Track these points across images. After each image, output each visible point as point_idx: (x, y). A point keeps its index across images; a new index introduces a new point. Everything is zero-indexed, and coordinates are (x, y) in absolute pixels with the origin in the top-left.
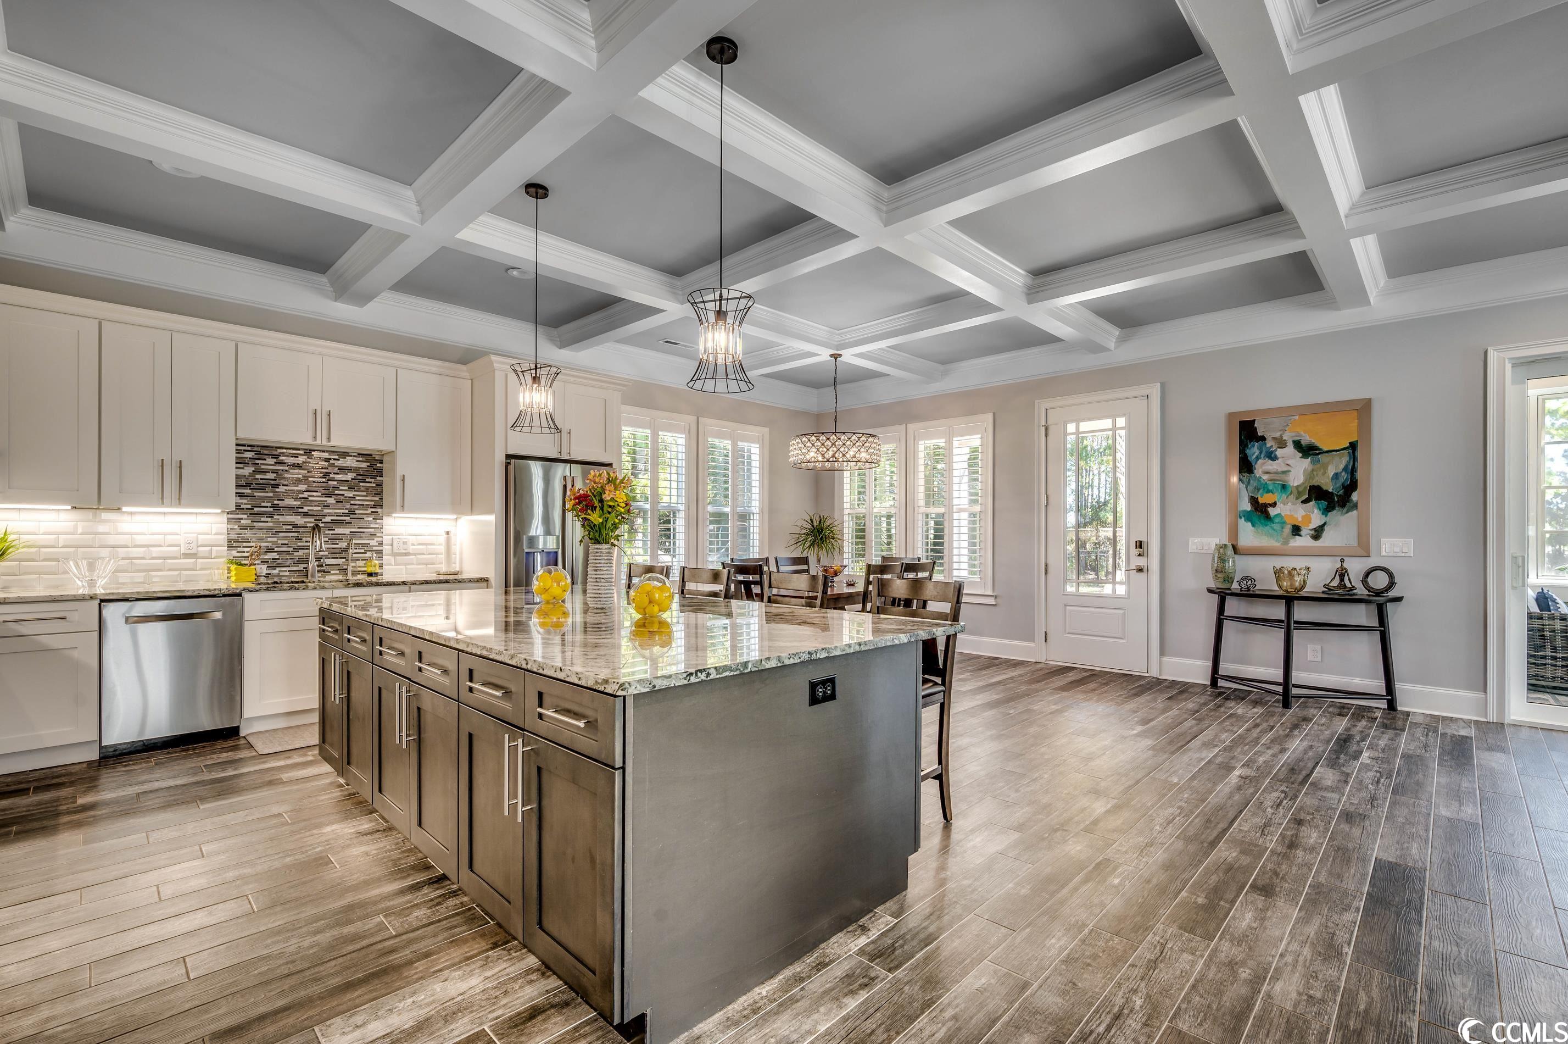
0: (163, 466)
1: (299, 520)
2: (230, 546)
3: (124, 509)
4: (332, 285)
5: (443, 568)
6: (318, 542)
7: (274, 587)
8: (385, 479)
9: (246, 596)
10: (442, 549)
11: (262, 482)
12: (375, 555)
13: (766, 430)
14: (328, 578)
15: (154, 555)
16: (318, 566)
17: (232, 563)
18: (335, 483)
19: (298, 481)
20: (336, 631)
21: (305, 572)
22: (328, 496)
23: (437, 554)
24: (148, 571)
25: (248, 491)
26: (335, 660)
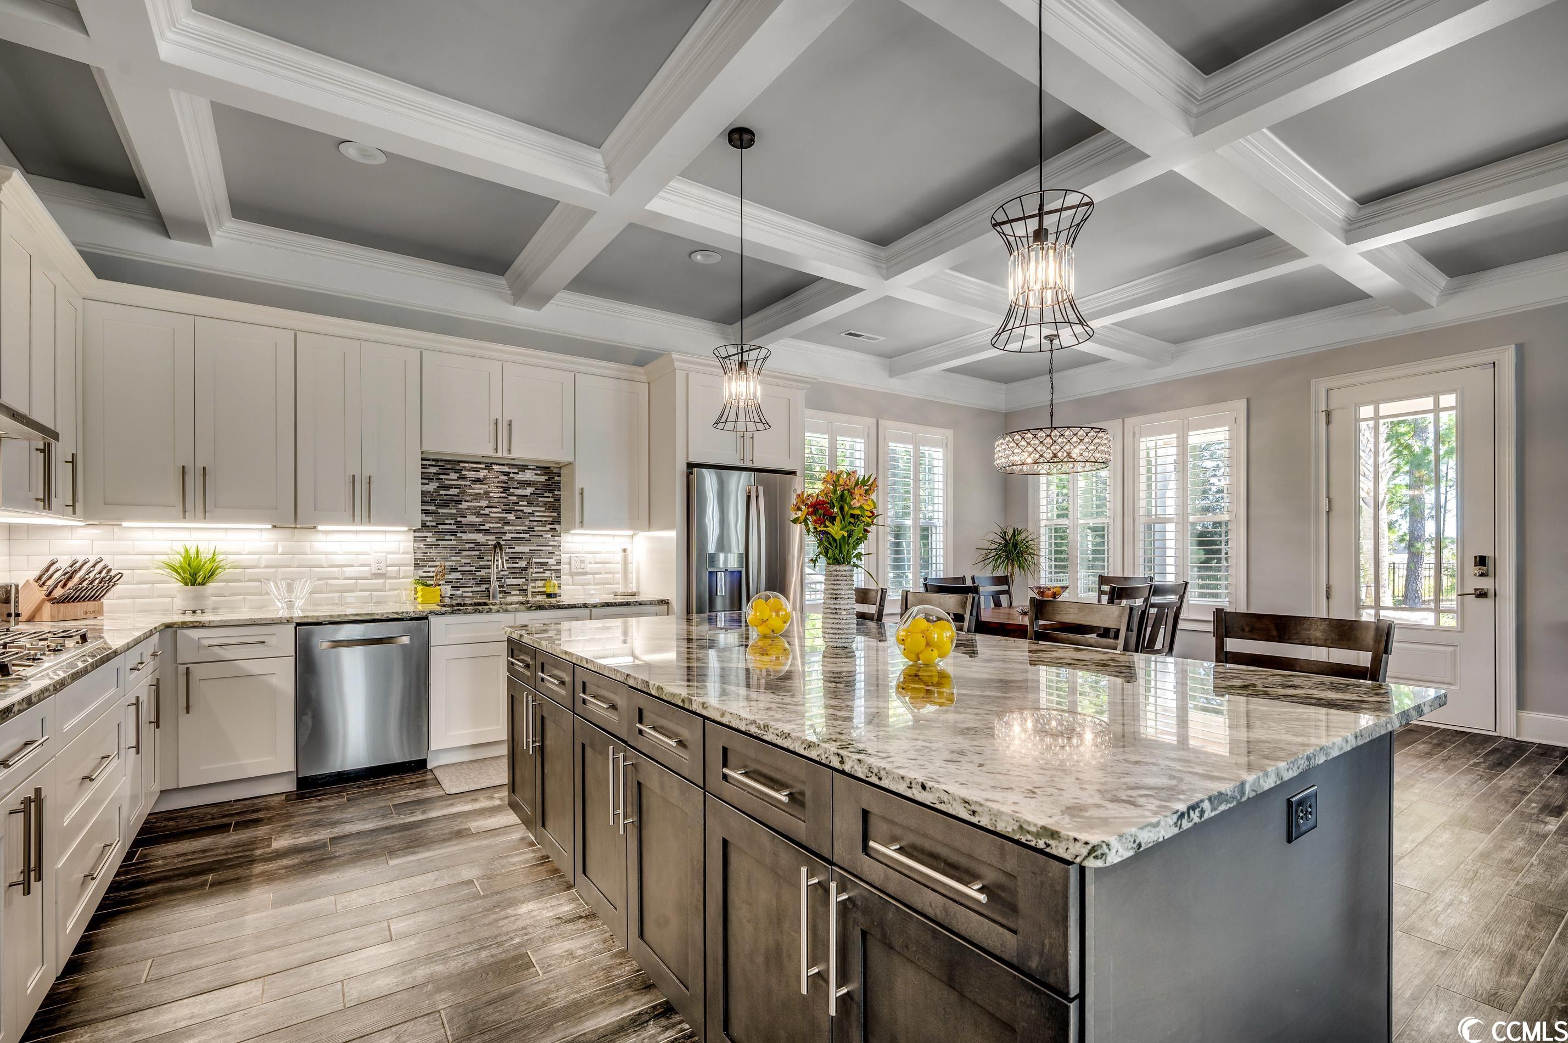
0: (353, 482)
1: (480, 538)
2: (417, 566)
3: (320, 528)
4: (511, 287)
5: (621, 589)
6: (500, 561)
7: (459, 610)
8: (563, 493)
9: (432, 619)
10: (619, 567)
11: (445, 498)
12: (554, 574)
13: (949, 433)
14: (509, 599)
15: (347, 575)
16: (499, 586)
17: (418, 583)
18: (515, 498)
19: (477, 497)
20: (528, 666)
21: (488, 592)
22: (508, 512)
23: (614, 573)
24: (341, 592)
25: (433, 508)
26: (527, 701)
